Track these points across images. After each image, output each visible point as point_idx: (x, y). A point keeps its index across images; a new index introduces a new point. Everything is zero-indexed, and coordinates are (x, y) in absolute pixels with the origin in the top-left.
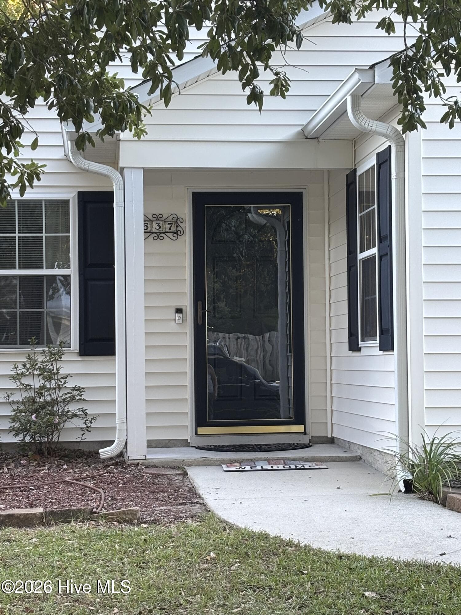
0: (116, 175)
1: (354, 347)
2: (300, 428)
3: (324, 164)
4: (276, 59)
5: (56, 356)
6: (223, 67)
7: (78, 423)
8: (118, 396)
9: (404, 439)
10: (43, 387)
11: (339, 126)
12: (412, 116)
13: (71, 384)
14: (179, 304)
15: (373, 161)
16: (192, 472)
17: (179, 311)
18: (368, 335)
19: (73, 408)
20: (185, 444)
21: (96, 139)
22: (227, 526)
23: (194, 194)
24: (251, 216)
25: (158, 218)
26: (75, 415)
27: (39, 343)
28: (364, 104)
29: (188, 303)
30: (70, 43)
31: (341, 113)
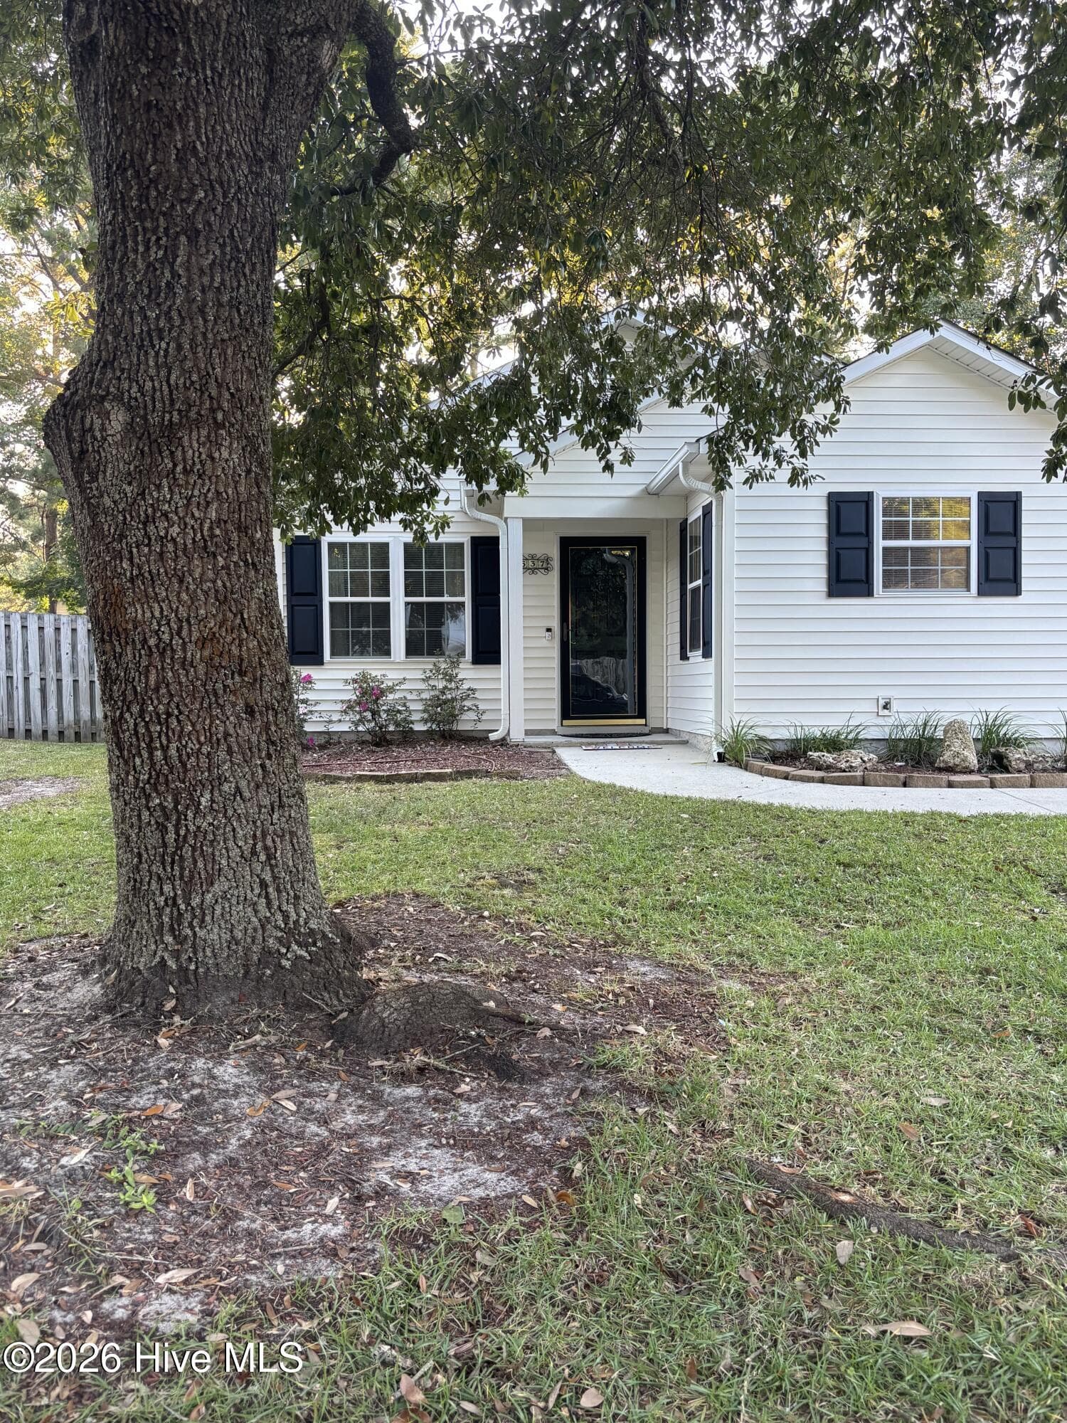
0: (501, 523)
1: (684, 657)
2: (642, 721)
3: (662, 514)
4: (623, 440)
5: (455, 664)
6: (585, 445)
7: (472, 715)
8: (503, 695)
9: (718, 723)
10: (445, 688)
11: (674, 485)
12: (722, 480)
13: (466, 686)
14: (549, 625)
15: (699, 513)
16: (558, 751)
17: (549, 630)
18: (694, 647)
19: (468, 703)
20: (553, 732)
21: (492, 497)
22: (584, 780)
23: (562, 539)
24: (606, 556)
25: (533, 557)
26: (470, 709)
27: (442, 654)
28: (692, 468)
29: (555, 624)
30: (473, 426)
31: (674, 476)
